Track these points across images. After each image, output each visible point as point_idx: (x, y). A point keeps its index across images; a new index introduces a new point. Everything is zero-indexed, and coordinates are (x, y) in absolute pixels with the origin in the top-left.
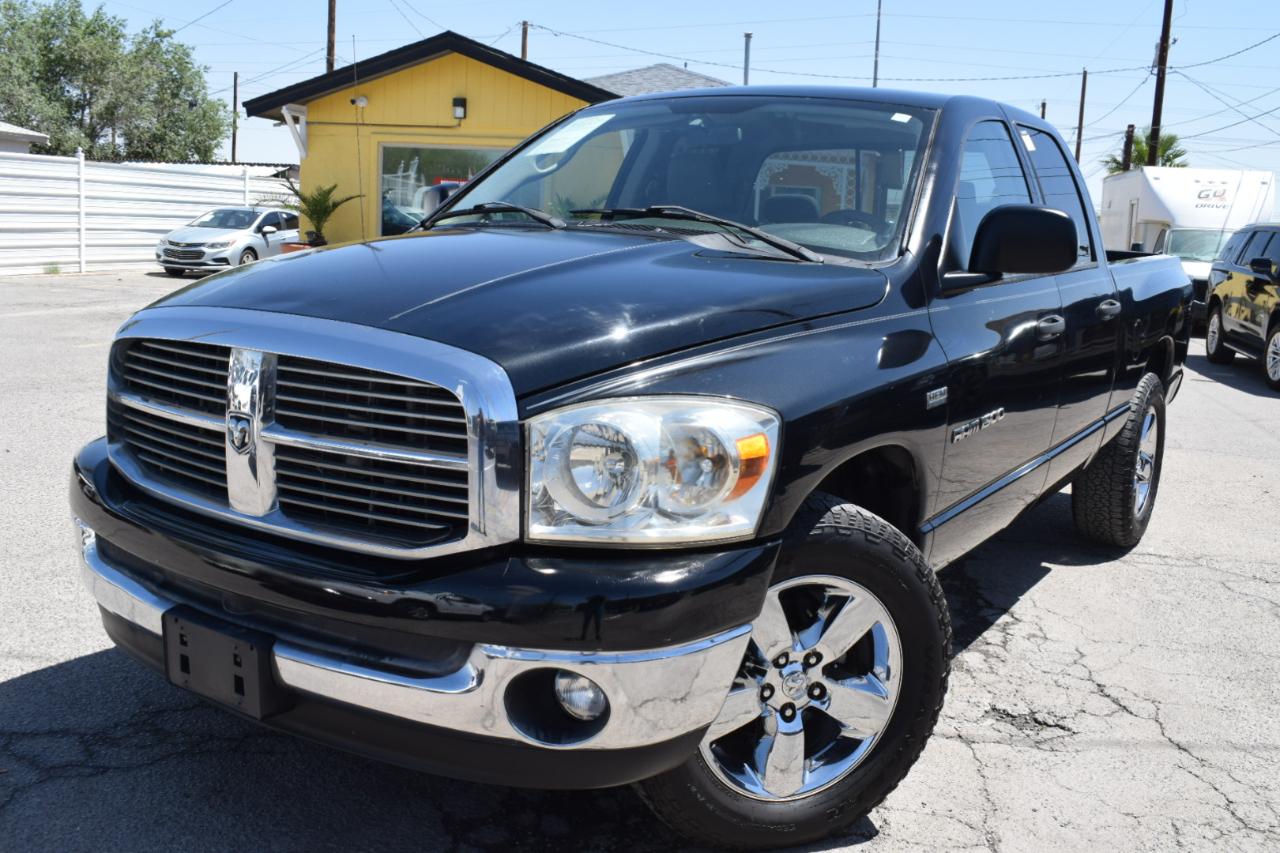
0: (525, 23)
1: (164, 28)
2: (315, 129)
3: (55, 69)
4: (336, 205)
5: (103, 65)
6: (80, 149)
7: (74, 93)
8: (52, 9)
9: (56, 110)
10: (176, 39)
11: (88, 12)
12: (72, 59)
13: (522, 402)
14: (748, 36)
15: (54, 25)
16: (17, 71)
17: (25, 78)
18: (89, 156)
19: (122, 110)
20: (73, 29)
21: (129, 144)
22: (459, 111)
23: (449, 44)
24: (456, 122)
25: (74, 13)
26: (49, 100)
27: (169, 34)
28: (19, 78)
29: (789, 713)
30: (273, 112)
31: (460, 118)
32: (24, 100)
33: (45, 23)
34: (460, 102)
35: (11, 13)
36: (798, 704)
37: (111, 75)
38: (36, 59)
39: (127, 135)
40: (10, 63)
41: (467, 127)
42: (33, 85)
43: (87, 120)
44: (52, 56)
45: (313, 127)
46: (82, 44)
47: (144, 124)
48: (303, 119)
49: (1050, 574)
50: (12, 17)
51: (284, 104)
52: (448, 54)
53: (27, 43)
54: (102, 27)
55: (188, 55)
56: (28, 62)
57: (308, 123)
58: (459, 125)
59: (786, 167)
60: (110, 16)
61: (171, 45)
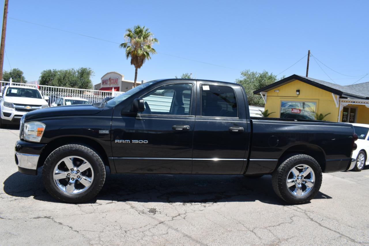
2: (269, 97)
4: (269, 114)
15: (262, 77)
20: (266, 78)
22: (298, 93)
23: (295, 78)
24: (297, 96)
29: (73, 179)
30: (258, 93)
31: (298, 95)
33: (260, 77)
34: (298, 91)
35: (253, 75)
36: (75, 178)
40: (250, 86)
41: (300, 97)
44: (260, 84)
45: (268, 97)
48: (266, 95)
51: (260, 92)
52: (295, 80)
53: (255, 82)
54: (271, 78)
56: (254, 85)
57: (267, 96)
58: (298, 96)
59: (347, 105)
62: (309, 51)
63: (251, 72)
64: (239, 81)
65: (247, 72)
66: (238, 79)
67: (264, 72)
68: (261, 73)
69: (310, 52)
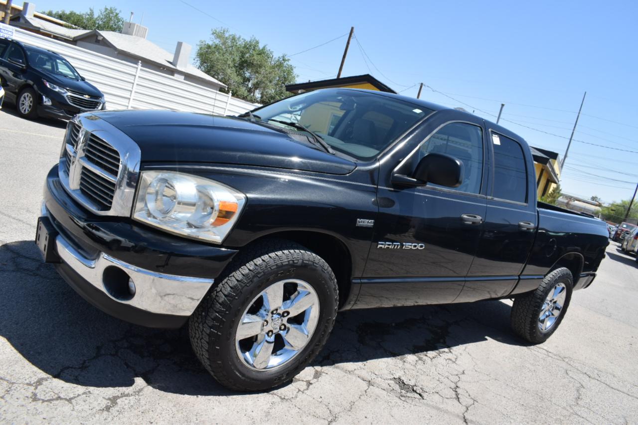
0: (422, 84)
1: (286, 58)
3: (243, 64)
5: (260, 66)
6: (231, 92)
7: (247, 75)
8: (248, 42)
9: (239, 79)
10: (290, 63)
11: (261, 46)
12: (250, 62)
13: (143, 164)
14: (503, 105)
15: (247, 48)
16: (229, 62)
17: (232, 65)
18: (233, 95)
19: (263, 85)
20: (254, 52)
21: (262, 97)
23: (367, 80)
25: (255, 46)
26: (238, 75)
27: (288, 60)
28: (229, 65)
29: (270, 334)
30: (295, 91)
32: (229, 73)
33: (245, 47)
35: (233, 41)
36: (275, 331)
37: (262, 71)
38: (237, 59)
39: (262, 94)
40: (227, 59)
42: (234, 69)
43: (250, 86)
44: (243, 60)
46: (255, 57)
47: (270, 92)
49: (486, 341)
50: (233, 42)
51: (300, 89)
53: (236, 53)
54: (264, 53)
55: (292, 70)
56: (234, 60)
60: (268, 49)
61: (287, 64)
62: (352, 29)
63: (231, 34)
64: (205, 45)
65: (224, 31)
66: (205, 41)
67: (253, 39)
68: (247, 40)
69: (354, 30)
